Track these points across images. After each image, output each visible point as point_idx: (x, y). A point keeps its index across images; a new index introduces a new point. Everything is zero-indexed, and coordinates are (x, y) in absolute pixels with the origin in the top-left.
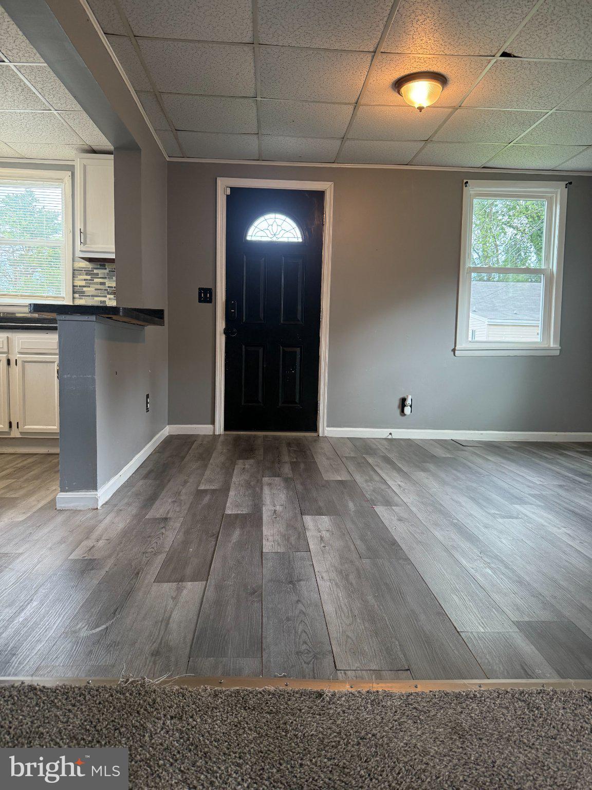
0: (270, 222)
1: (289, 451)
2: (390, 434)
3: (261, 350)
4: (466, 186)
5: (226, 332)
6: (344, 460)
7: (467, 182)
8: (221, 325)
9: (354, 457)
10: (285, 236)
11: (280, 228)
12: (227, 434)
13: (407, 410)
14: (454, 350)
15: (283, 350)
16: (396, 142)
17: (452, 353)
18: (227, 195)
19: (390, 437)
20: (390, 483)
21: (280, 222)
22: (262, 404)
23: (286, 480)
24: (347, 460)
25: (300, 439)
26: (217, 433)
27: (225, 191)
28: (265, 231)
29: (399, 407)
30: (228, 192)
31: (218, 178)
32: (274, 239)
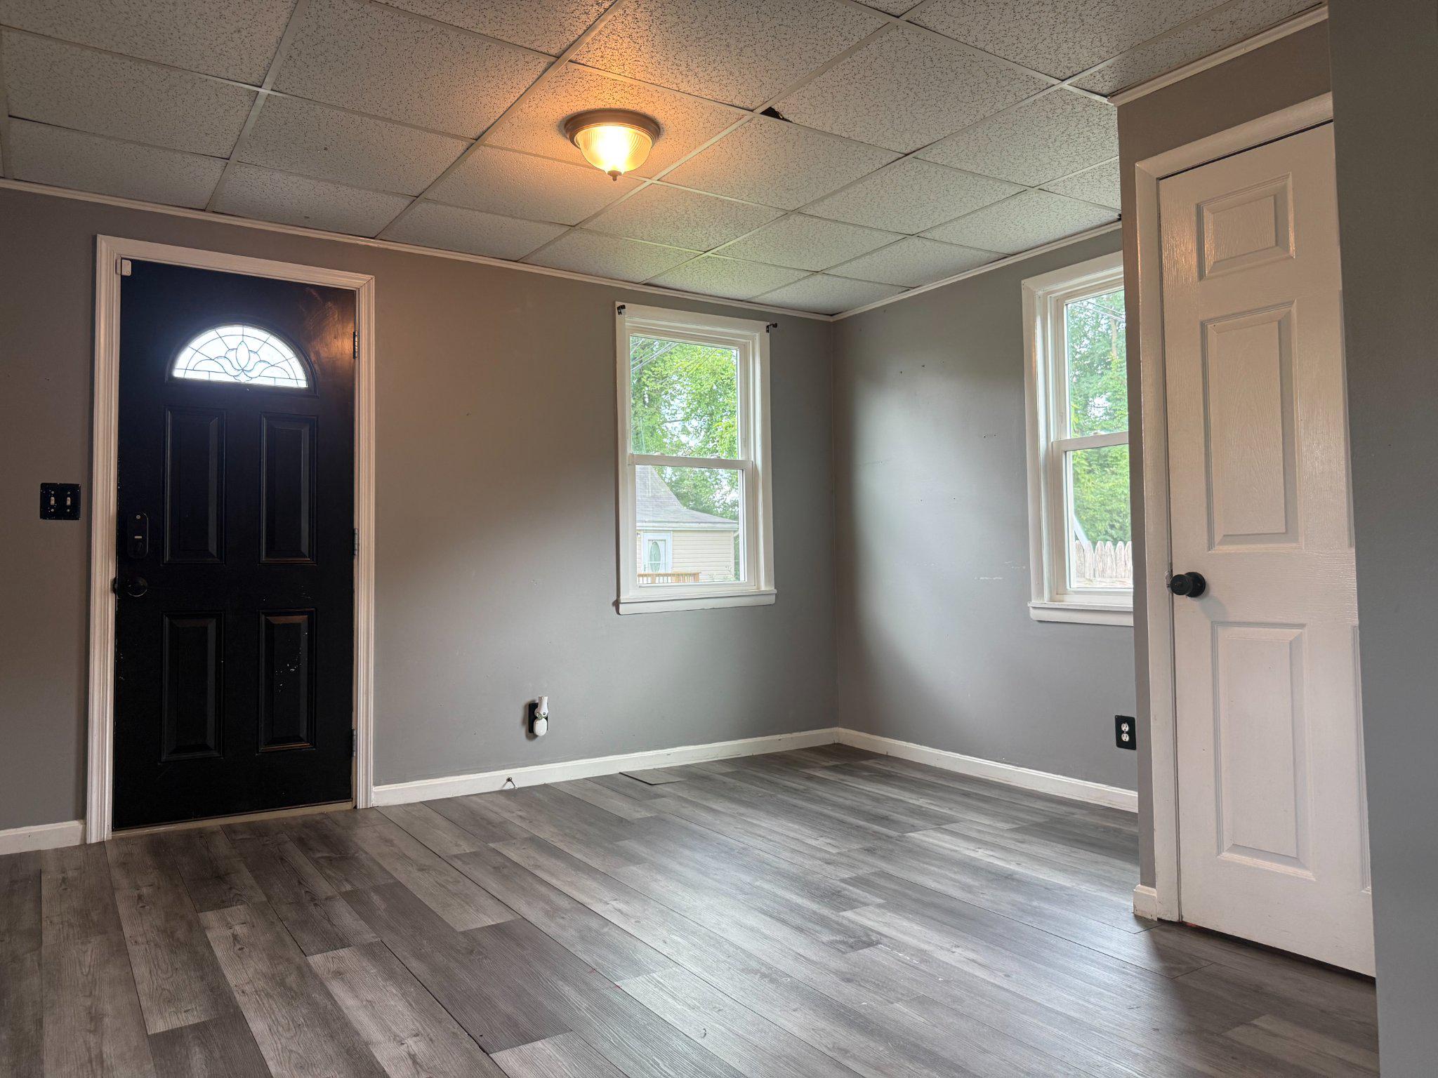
0: (232, 342)
1: (316, 862)
2: (509, 780)
3: (212, 626)
4: (620, 313)
5: (121, 587)
6: (458, 864)
7: (623, 307)
8: (104, 570)
9: (475, 854)
10: (265, 373)
11: (254, 358)
12: (122, 839)
13: (541, 727)
14: (617, 604)
15: (267, 621)
16: (518, 221)
17: (614, 608)
18: (123, 278)
19: (509, 786)
20: (597, 908)
21: (254, 345)
22: (216, 754)
23: (371, 951)
24: (464, 862)
25: (317, 822)
26: (93, 838)
27: (117, 266)
28: (220, 360)
29: (524, 723)
30: (127, 270)
31: (100, 237)
32: (243, 379)
